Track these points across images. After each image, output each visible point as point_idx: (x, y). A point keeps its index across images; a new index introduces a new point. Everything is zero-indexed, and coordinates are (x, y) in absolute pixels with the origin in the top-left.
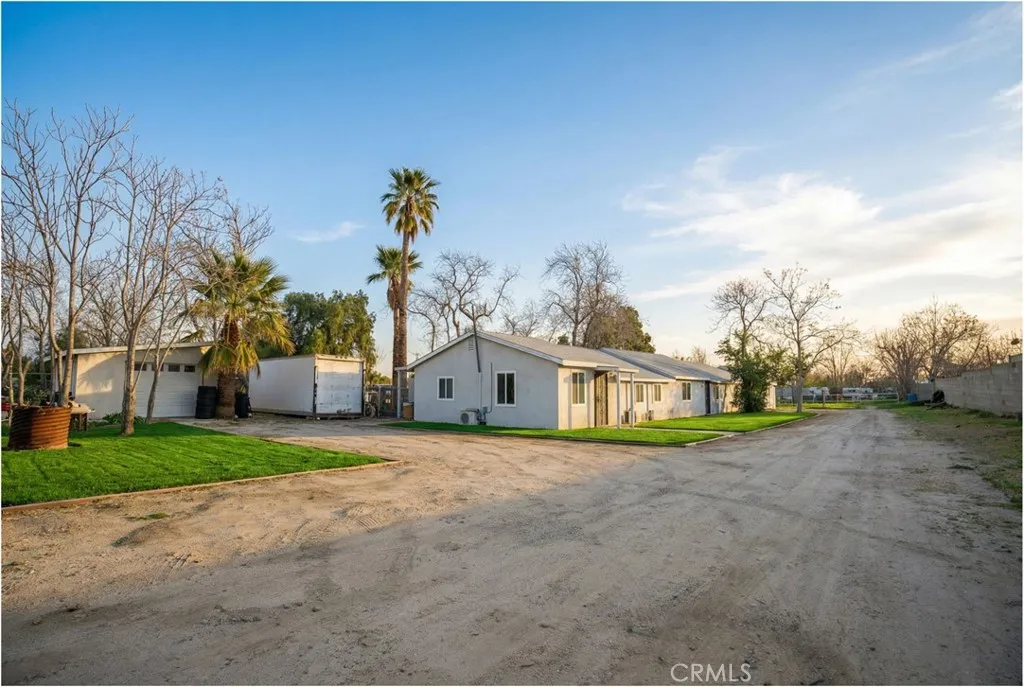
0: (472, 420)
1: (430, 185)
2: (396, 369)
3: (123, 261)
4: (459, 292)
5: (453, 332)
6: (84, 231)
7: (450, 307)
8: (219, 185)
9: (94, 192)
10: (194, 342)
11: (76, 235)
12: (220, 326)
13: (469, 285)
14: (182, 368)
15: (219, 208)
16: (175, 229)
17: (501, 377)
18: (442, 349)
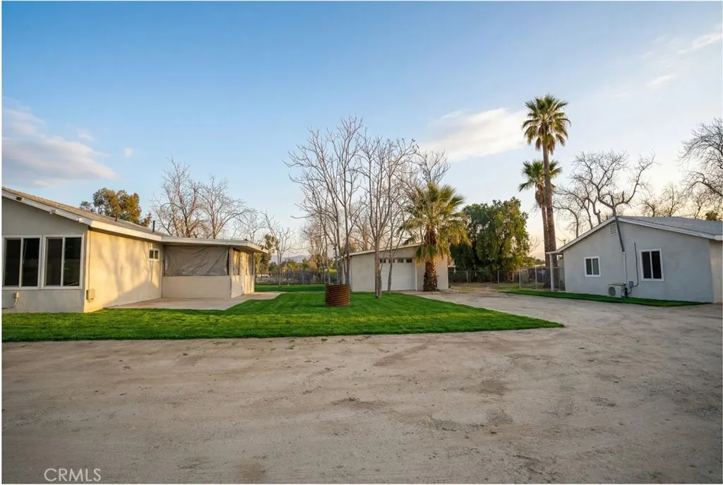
0: (619, 293)
1: (559, 106)
2: (547, 253)
3: (368, 200)
4: (597, 187)
5: (595, 220)
6: (348, 186)
7: (589, 200)
8: (414, 144)
9: (351, 165)
10: (410, 244)
11: (345, 190)
12: (424, 233)
13: (606, 179)
14: (405, 261)
15: (416, 158)
16: (393, 177)
17: (645, 255)
18: (587, 235)
